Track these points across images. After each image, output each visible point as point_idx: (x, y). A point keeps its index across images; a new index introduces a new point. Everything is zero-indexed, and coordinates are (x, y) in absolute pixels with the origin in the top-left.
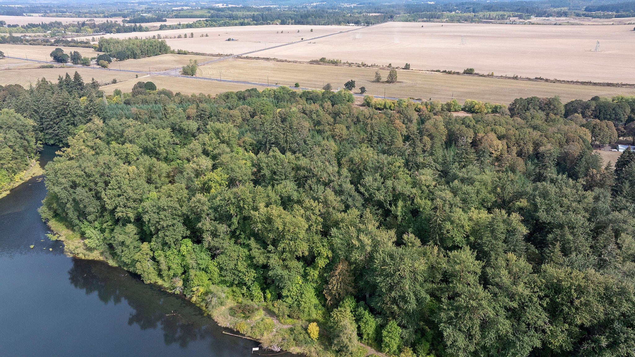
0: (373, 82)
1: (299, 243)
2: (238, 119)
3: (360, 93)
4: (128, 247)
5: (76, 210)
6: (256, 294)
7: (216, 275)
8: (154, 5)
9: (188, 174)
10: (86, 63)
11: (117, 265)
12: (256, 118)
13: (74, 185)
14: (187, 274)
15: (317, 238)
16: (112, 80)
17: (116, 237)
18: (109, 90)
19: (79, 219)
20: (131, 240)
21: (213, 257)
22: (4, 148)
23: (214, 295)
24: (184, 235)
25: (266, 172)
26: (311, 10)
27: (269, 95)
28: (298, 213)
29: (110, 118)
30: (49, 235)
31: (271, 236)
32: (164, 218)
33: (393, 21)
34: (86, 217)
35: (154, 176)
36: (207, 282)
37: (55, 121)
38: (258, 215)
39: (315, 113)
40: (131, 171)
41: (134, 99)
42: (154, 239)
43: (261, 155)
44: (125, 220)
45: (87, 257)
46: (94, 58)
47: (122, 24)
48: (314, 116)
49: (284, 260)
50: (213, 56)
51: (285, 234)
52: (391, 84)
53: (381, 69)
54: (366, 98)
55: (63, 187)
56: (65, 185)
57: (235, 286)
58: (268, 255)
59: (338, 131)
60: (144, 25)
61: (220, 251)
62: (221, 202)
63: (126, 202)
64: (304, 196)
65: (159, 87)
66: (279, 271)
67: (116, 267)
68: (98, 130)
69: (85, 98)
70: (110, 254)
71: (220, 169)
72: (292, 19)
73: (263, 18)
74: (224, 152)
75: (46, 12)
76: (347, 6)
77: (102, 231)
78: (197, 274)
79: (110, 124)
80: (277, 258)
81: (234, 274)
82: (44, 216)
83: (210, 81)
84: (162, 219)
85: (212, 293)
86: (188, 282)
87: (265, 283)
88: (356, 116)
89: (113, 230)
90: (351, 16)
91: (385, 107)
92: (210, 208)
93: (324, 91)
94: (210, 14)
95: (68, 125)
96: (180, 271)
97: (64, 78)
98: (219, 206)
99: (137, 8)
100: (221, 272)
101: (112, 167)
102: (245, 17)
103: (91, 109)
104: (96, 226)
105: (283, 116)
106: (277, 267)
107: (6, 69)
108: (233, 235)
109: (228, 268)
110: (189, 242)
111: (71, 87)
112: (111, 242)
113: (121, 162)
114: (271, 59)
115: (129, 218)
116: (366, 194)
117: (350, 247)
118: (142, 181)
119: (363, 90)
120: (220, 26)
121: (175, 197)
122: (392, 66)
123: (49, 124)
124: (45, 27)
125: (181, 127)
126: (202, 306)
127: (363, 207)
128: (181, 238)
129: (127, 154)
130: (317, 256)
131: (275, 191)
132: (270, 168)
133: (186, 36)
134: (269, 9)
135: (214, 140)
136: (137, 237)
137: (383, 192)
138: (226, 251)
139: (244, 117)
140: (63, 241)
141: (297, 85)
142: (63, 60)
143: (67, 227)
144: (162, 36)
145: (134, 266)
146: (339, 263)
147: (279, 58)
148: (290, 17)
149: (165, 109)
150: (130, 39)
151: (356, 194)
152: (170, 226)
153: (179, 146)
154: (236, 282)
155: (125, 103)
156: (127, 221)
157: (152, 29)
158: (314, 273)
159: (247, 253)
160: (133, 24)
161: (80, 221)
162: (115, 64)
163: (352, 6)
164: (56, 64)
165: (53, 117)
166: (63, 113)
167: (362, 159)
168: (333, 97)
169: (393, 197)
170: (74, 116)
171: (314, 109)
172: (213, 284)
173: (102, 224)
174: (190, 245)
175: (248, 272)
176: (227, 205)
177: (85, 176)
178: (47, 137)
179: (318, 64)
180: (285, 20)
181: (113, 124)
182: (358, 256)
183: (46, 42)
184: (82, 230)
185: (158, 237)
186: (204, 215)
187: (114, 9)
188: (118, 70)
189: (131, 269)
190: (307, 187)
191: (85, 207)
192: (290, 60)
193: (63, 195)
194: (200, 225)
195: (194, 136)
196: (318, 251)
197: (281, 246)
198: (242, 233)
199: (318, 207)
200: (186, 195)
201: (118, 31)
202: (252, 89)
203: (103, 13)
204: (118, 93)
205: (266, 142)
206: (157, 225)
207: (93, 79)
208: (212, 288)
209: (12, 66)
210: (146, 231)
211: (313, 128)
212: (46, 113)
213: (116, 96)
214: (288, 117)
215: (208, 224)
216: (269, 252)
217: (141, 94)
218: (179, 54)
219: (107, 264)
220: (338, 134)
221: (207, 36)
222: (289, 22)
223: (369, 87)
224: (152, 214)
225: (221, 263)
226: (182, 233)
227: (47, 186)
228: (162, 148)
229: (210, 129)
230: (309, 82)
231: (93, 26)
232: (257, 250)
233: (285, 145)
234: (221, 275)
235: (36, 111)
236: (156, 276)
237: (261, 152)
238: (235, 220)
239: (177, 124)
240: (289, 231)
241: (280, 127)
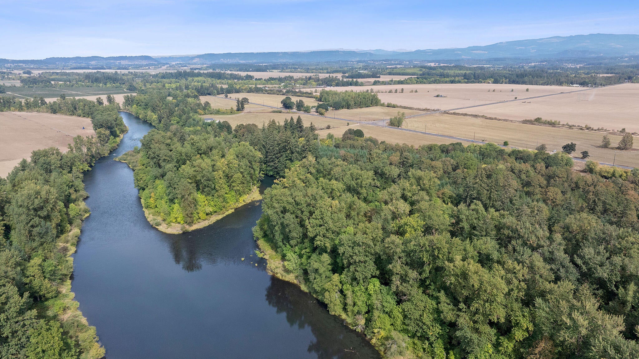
0: (599, 147)
1: (495, 307)
2: (439, 171)
3: (582, 158)
4: (320, 275)
5: (282, 233)
6: (439, 352)
7: (399, 322)
8: (371, 63)
9: (385, 215)
10: (307, 110)
11: (308, 291)
12: (458, 171)
13: (284, 211)
14: (370, 314)
15: (517, 306)
16: (327, 125)
17: (312, 263)
18: (323, 134)
19: (283, 242)
20: (324, 269)
21: (399, 302)
22: (237, 173)
23: (395, 342)
24: (374, 275)
25: (465, 225)
26: (528, 70)
27: (475, 151)
28: (497, 274)
29: (321, 157)
30: (257, 252)
31: (465, 293)
32: (358, 253)
33: (632, 82)
34: (289, 241)
35: (353, 213)
36: (389, 327)
37: (277, 155)
38: (452, 268)
39: (524, 173)
40: (335, 204)
41: (343, 143)
42: (344, 272)
43: (462, 206)
44: (322, 249)
45: (284, 278)
46: (314, 107)
47: (341, 79)
48: (523, 176)
49: (475, 322)
50: (420, 110)
51: (481, 293)
52: (623, 152)
53: (610, 133)
54: (588, 164)
55: (275, 211)
56: (277, 209)
57: (416, 338)
58: (458, 313)
59: (551, 194)
60: (360, 80)
61: (406, 298)
62: (415, 247)
63: (326, 232)
64: (506, 258)
65: (367, 135)
66: (468, 334)
67: (307, 293)
68: (310, 166)
69: (303, 139)
70: (304, 279)
71: (416, 215)
72: (506, 78)
73: (474, 76)
74: (422, 199)
75: (283, 69)
76: (572, 67)
77: (301, 256)
78: (381, 316)
79: (321, 162)
80: (467, 318)
81: (418, 325)
82: (256, 234)
83: (414, 133)
84: (355, 253)
85: (392, 339)
86: (371, 322)
87: (450, 343)
88: (575, 181)
89: (309, 257)
90: (575, 76)
91: (613, 175)
92: (403, 252)
93: (537, 151)
94: (421, 72)
95: (286, 160)
96: (364, 309)
97: (289, 121)
98: (412, 251)
99: (356, 66)
100: (404, 320)
101: (318, 199)
102: (457, 76)
103: (307, 148)
104: (296, 250)
105: (489, 173)
106: (466, 329)
107: (248, 113)
108: (423, 284)
109: (412, 317)
110: (377, 282)
111: (293, 129)
112: (306, 267)
113: (326, 196)
114: (479, 116)
115: (326, 247)
116: (584, 267)
117: (557, 325)
118: (342, 215)
119: (585, 155)
120: (430, 83)
121: (370, 235)
122: (627, 131)
123: (271, 158)
124: (280, 80)
125: (383, 171)
126: (381, 350)
127: (578, 282)
128: (370, 276)
129: (332, 189)
130: (515, 326)
131: (473, 246)
132: (470, 222)
133: (396, 91)
134: (482, 68)
135: (414, 187)
136: (330, 267)
137: (607, 269)
138: (413, 299)
139: (446, 170)
140: (267, 260)
141: (506, 144)
142: (290, 107)
143: (272, 248)
144: (374, 91)
145: (323, 295)
146: (542, 340)
147: (488, 116)
148: (504, 76)
149: (370, 154)
150: (346, 91)
151: (571, 265)
152: (362, 262)
153: (379, 189)
154: (419, 334)
155: (335, 146)
156: (323, 250)
157: (367, 84)
158: (508, 345)
159: (435, 306)
160: (351, 80)
161: (284, 244)
162: (331, 113)
163: (578, 66)
164: (284, 110)
165: (275, 152)
166: (284, 149)
167: (581, 227)
168: (548, 159)
169: (621, 278)
170: (292, 153)
171: (524, 169)
172: (394, 330)
173: (301, 249)
174: (378, 286)
175: (433, 326)
176: (421, 251)
177: (294, 203)
178: (268, 168)
179: (532, 124)
180: (499, 79)
181: (323, 162)
182: (568, 337)
183: (279, 92)
184: (284, 252)
185: (349, 271)
186: (396, 258)
187: (336, 67)
188: (333, 118)
189: (320, 298)
190: (510, 247)
191: (290, 231)
192: (500, 118)
193: (274, 217)
194: (390, 266)
195: (394, 182)
196: (516, 320)
197: (475, 306)
198: (432, 284)
199: (523, 272)
200: (381, 235)
201: (337, 85)
202: (457, 144)
203: (327, 69)
204: (330, 137)
205: (467, 197)
206: (350, 259)
207: (311, 124)
208: (394, 334)
209: (252, 110)
210: (338, 263)
211: (521, 189)
212: (271, 148)
213: (329, 140)
214: (493, 174)
215: (399, 267)
216: (460, 310)
217: (350, 139)
218: (388, 106)
219: (300, 287)
220: (551, 198)
221: (416, 92)
222: (502, 81)
223: (592, 152)
224: (347, 247)
225: (406, 310)
226: (372, 271)
227: (263, 208)
228: (364, 189)
229: (411, 176)
230: (520, 142)
231: (317, 80)
232: (446, 305)
233: (488, 202)
234: (404, 324)
235: (263, 146)
236: (341, 310)
237: (462, 203)
238: (427, 269)
239: (380, 168)
240: (485, 291)
241: (484, 182)
